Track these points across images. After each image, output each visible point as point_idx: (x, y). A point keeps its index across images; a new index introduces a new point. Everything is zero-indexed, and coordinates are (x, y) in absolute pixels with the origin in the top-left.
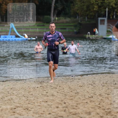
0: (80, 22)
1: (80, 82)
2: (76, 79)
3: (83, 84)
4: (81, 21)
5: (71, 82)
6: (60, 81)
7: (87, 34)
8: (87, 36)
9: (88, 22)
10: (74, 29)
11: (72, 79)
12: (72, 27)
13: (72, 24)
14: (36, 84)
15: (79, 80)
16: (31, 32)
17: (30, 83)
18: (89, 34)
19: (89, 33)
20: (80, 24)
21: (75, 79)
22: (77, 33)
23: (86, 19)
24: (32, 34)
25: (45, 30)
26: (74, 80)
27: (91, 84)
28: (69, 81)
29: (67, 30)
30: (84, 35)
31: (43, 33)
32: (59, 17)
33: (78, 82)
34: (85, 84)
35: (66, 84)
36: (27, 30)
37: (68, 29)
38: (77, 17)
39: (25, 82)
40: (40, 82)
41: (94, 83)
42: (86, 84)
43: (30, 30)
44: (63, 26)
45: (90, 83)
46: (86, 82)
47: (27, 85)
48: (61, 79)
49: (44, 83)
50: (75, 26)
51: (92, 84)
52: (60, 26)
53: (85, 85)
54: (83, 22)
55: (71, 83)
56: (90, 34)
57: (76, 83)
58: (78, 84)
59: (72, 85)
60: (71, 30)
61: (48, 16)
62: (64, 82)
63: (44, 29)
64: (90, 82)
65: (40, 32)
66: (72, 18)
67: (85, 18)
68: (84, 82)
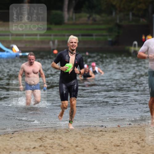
0: (118, 21)
1: (116, 138)
2: (109, 131)
3: (120, 142)
4: (121, 20)
5: (98, 137)
6: (78, 135)
7: (131, 44)
8: (132, 49)
9: (134, 23)
10: (107, 35)
11: (101, 131)
12: (105, 33)
13: (103, 27)
14: (32, 141)
15: (114, 134)
16: (26, 42)
17: (20, 139)
18: (135, 45)
19: (136, 43)
20: (119, 26)
21: (106, 131)
22: (113, 43)
23: (131, 16)
24: (28, 45)
25: (52, 38)
26: (104, 133)
27: (137, 142)
28: (95, 135)
29: (94, 38)
30: (127, 48)
31: (48, 43)
32: (80, 12)
33: (113, 136)
34: (124, 141)
35: (88, 140)
36: (18, 38)
37: (96, 36)
38: (114, 13)
39: (11, 137)
40: (39, 137)
41: (143, 140)
42: (128, 141)
43: (24, 37)
44: (87, 30)
45: (134, 139)
46: (126, 136)
47: (14, 143)
48: (81, 132)
49: (47, 139)
50: (110, 30)
51: (139, 141)
52: (80, 29)
53: (126, 143)
54: (124, 23)
55: (98, 139)
56: (137, 46)
57: (108, 138)
58: (112, 142)
59: (100, 143)
60: (101, 38)
61: (59, 12)
62: (86, 136)
63: (51, 35)
64: (134, 136)
65: (42, 42)
66: (103, 15)
67: (128, 15)
68: (123, 137)
